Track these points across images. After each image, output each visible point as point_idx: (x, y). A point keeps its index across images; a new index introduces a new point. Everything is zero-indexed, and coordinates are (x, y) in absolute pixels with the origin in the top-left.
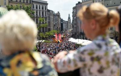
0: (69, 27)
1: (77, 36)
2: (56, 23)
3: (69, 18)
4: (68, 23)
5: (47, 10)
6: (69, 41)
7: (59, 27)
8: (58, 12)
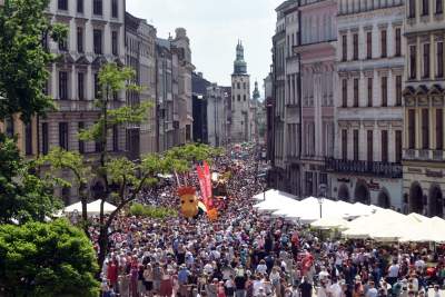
0: (235, 121)
1: (303, 177)
2: (169, 97)
3: (239, 70)
4: (229, 100)
5: (121, 19)
6: (261, 207)
7: (182, 126)
8: (181, 33)
